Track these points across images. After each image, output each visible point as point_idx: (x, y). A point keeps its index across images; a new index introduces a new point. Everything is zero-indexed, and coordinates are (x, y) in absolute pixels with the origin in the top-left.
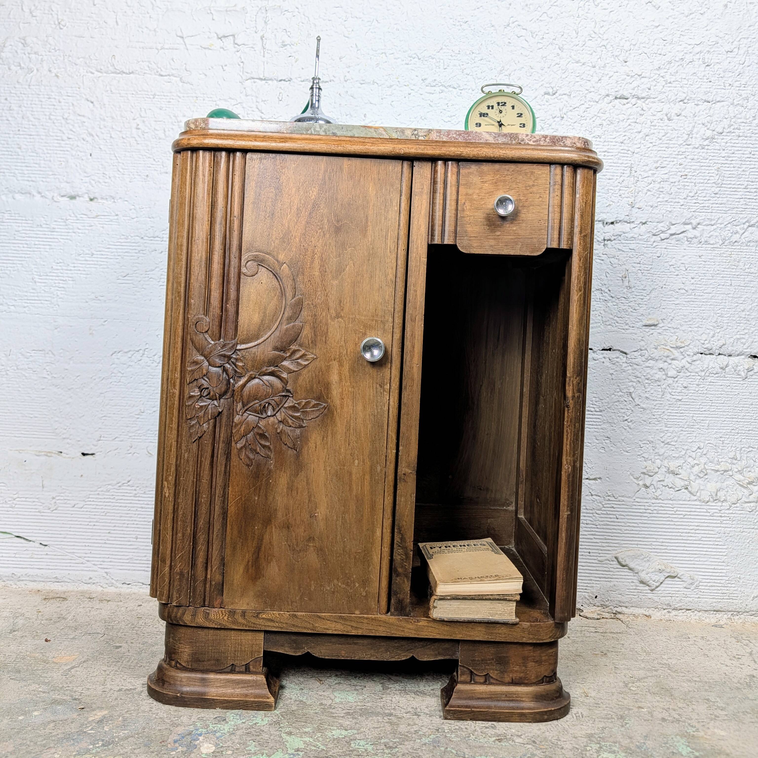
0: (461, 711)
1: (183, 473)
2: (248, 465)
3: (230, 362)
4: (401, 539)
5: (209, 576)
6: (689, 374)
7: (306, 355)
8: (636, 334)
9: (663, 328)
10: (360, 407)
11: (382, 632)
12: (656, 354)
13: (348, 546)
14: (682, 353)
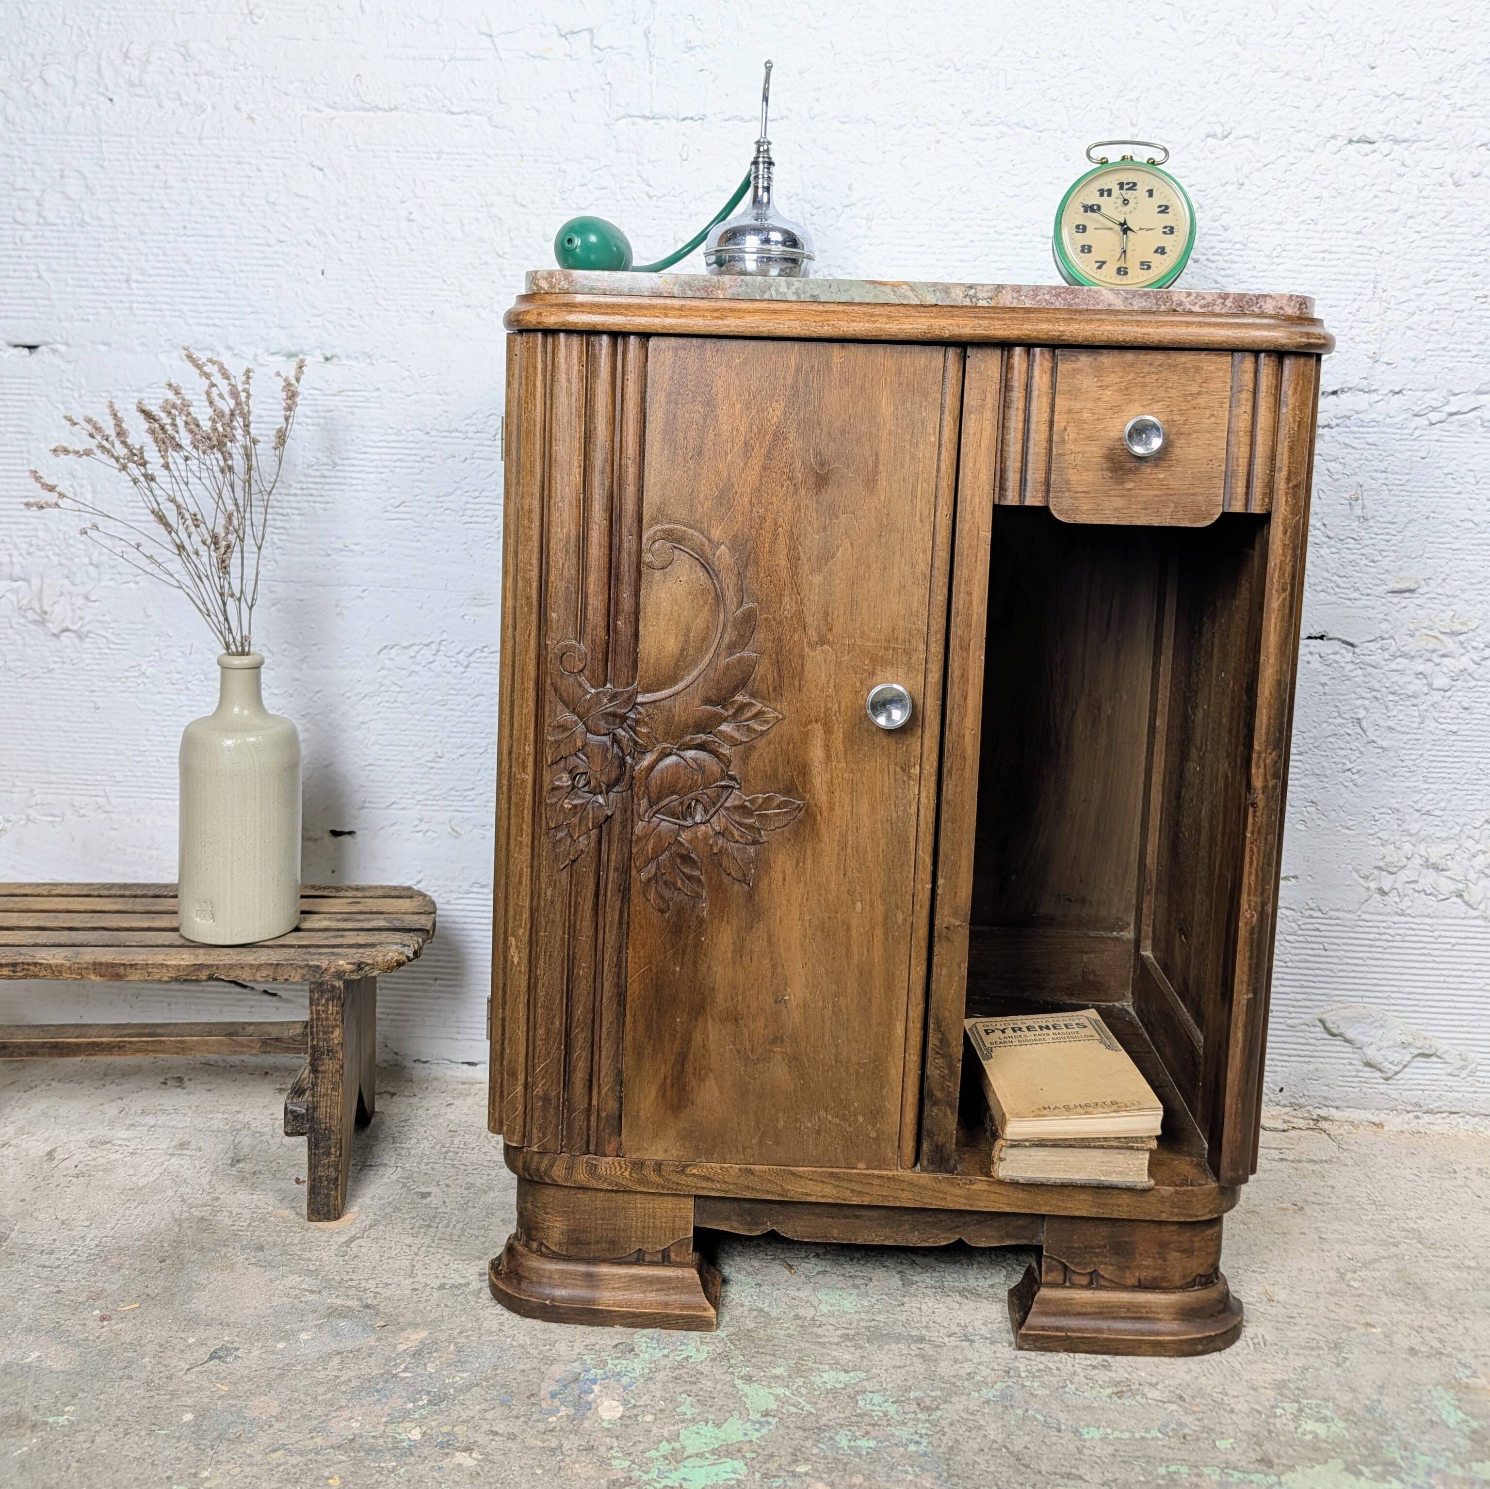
0: (1049, 1337)
1: (543, 923)
2: (662, 912)
3: (625, 725)
4: (941, 1041)
5: (595, 1102)
6: (1474, 683)
7: (764, 713)
8: (1373, 608)
9: (1428, 596)
10: (864, 807)
11: (906, 1200)
12: (1412, 646)
13: (845, 1053)
14: (1462, 643)
